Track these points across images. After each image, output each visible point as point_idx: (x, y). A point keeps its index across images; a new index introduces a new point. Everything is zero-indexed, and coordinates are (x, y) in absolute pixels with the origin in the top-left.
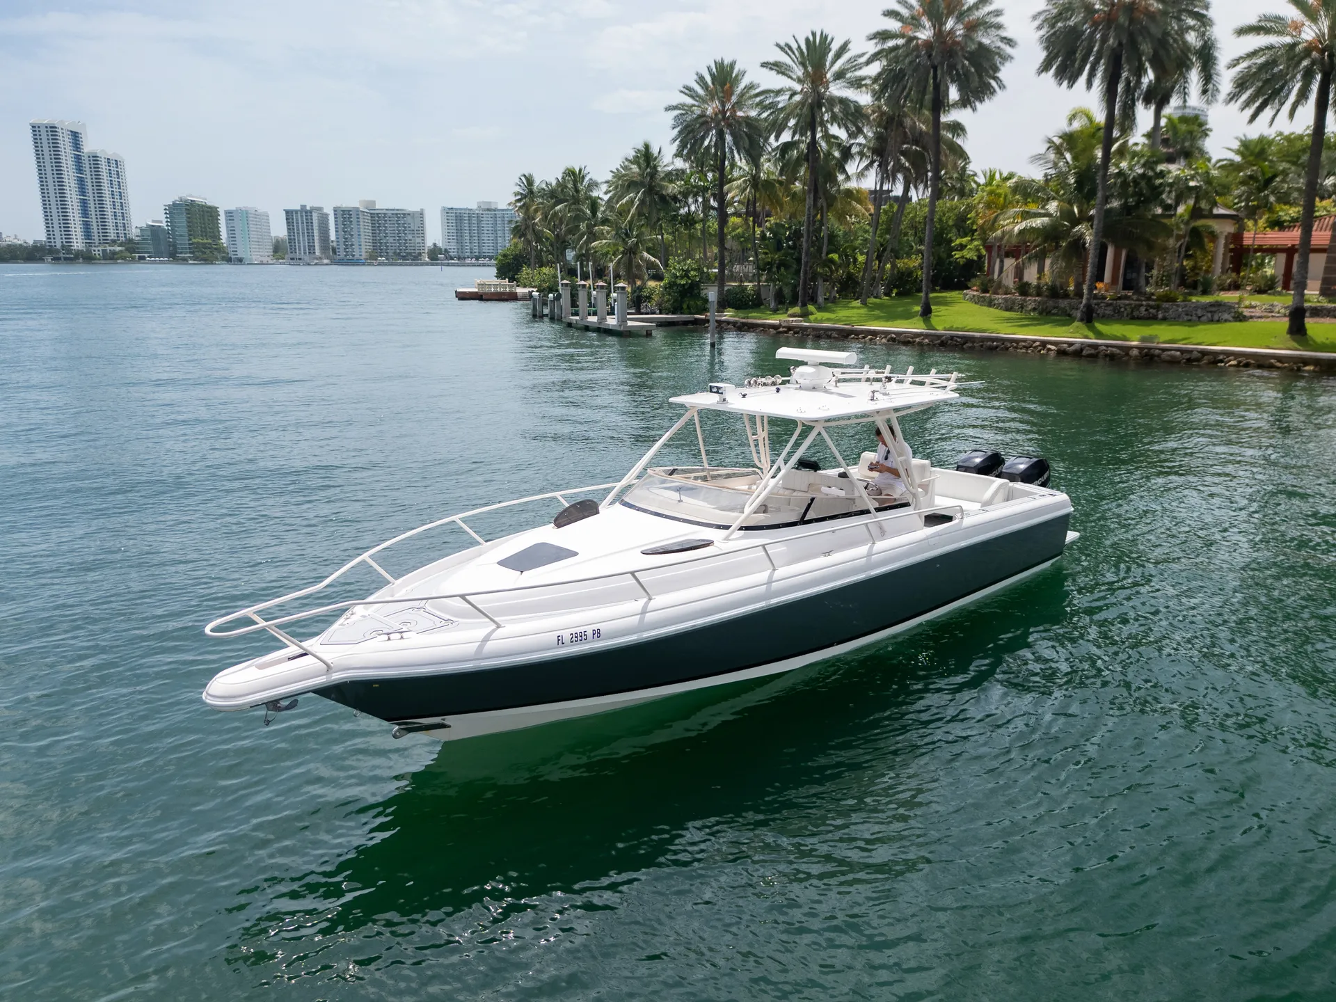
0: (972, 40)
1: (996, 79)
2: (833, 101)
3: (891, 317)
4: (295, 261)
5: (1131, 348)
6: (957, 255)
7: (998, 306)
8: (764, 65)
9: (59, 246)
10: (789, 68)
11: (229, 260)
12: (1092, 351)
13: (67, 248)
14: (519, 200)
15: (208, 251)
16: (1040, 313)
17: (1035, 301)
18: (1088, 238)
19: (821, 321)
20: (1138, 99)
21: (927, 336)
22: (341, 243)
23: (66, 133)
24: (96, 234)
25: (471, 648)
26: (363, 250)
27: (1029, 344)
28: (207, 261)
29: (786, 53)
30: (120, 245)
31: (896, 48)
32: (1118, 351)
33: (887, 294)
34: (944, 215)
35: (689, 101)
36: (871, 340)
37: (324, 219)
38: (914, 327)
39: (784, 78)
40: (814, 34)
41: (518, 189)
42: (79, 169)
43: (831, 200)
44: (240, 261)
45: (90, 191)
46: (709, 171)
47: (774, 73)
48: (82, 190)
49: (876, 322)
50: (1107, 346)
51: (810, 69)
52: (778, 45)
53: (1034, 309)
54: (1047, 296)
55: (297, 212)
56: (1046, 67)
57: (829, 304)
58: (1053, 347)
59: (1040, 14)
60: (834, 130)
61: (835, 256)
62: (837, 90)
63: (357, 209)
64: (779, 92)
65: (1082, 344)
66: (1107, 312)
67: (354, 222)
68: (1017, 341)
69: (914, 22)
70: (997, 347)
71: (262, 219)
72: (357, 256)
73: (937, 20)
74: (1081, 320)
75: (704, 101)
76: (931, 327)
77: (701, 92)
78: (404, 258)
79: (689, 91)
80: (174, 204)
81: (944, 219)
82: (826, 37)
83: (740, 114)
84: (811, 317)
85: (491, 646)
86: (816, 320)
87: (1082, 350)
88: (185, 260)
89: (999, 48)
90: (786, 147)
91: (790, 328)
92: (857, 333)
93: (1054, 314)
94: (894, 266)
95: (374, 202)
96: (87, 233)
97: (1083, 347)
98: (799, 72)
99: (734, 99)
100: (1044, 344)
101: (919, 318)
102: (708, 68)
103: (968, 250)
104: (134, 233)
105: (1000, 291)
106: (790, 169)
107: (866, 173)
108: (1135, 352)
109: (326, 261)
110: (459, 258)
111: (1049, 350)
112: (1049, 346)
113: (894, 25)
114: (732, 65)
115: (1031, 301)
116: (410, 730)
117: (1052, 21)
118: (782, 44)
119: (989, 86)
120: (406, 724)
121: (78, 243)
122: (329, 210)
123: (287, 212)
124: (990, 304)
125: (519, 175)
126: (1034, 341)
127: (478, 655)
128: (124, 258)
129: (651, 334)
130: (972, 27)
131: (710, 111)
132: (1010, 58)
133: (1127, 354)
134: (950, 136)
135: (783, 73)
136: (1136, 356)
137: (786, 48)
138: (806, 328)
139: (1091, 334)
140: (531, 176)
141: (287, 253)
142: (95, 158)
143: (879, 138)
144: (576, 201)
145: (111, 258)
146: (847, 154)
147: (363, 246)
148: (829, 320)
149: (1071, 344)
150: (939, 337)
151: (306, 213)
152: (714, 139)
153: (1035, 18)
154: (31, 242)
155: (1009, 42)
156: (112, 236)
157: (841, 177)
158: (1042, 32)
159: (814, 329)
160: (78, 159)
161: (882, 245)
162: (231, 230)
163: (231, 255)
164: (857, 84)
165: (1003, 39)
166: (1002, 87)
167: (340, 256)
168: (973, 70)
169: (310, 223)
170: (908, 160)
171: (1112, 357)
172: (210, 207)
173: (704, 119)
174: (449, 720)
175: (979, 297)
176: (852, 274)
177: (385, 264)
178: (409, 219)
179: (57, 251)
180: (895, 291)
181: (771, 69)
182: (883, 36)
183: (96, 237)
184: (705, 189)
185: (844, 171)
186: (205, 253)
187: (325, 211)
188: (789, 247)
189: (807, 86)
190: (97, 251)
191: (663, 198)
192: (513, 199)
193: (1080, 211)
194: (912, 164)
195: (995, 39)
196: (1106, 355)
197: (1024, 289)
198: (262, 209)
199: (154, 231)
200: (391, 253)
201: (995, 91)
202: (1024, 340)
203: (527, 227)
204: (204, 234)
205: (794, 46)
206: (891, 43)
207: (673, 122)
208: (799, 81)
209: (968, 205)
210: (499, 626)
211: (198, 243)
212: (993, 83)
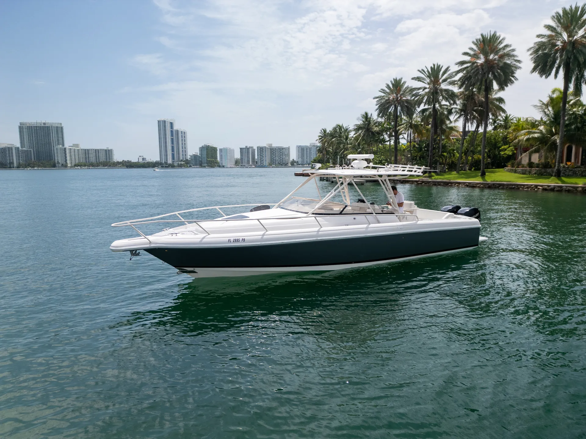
0: (501, 61)
1: (513, 77)
2: (442, 90)
3: (468, 177)
4: (243, 166)
5: (578, 187)
6: (502, 153)
7: (519, 173)
8: (413, 79)
9: (163, 162)
10: (423, 79)
11: (219, 166)
12: (559, 189)
13: (166, 163)
14: (320, 139)
15: (213, 163)
16: (538, 175)
17: (536, 170)
18: (558, 141)
19: (437, 179)
20: (583, 82)
21: (482, 184)
22: (259, 160)
23: (169, 123)
24: (176, 158)
25: (199, 240)
26: (267, 162)
27: (529, 187)
28: (212, 167)
29: (422, 73)
30: (184, 162)
31: (467, 67)
32: (571, 189)
33: (470, 169)
34: (496, 136)
35: (383, 94)
36: (457, 185)
37: (253, 151)
38: (478, 180)
39: (421, 83)
40: (434, 65)
41: (320, 134)
42: (172, 135)
43: (443, 132)
44: (223, 166)
45: (175, 143)
46: (392, 122)
47: (417, 81)
48: (172, 143)
49: (461, 179)
50: (567, 187)
51: (432, 79)
52: (419, 71)
53: (535, 173)
54: (541, 168)
55: (244, 148)
56: (534, 69)
57: (442, 172)
58: (540, 188)
59: (531, 48)
60: (444, 102)
61: (445, 154)
62: (444, 86)
63: (265, 147)
64: (419, 89)
65: (554, 186)
66: (570, 174)
67: (264, 152)
68: (524, 185)
69: (475, 56)
70: (514, 188)
71: (232, 151)
72: (265, 164)
73: (486, 55)
74: (555, 176)
75: (389, 94)
76: (484, 180)
77: (388, 91)
78: (282, 165)
79: (383, 91)
80: (203, 147)
81: (497, 138)
82: (439, 66)
83: (404, 98)
84: (433, 178)
85: (205, 240)
86: (435, 179)
87: (554, 188)
88: (205, 167)
89: (515, 64)
90: (424, 111)
91: (423, 182)
92: (452, 183)
93: (545, 175)
94: (473, 158)
95: (272, 144)
96: (173, 158)
97: (555, 187)
98: (428, 80)
99: (401, 93)
100: (536, 186)
101: (480, 177)
102: (391, 81)
103: (508, 151)
104: (188, 157)
105: (520, 166)
106: (425, 119)
107: (458, 119)
108: (580, 189)
109: (253, 166)
110: (302, 165)
111: (539, 189)
112: (539, 187)
113: (467, 58)
114: (400, 80)
115: (534, 170)
116: (184, 272)
117: (536, 51)
118: (420, 70)
119: (511, 80)
120: (181, 269)
121: (170, 161)
122: (255, 148)
123: (241, 149)
124: (515, 172)
125: (321, 129)
126: (532, 185)
127: (200, 243)
128: (184, 166)
129: (363, 184)
130: (502, 57)
131: (391, 98)
132: (520, 68)
133: (576, 190)
134: (498, 103)
135: (421, 81)
136: (580, 191)
137: (422, 71)
138: (430, 182)
139: (559, 182)
140: (325, 129)
141: (239, 164)
142: (177, 131)
143: (464, 105)
144: (340, 137)
145: (180, 166)
146: (450, 112)
147: (267, 161)
148: (440, 178)
149: (549, 186)
150: (488, 184)
151: (247, 149)
152: (393, 109)
153: (528, 50)
154: (155, 161)
155: (519, 61)
156: (181, 158)
157: (448, 122)
158: (532, 56)
159: (433, 182)
160: (172, 131)
161: (467, 149)
162: (221, 156)
163: (221, 165)
164: (453, 83)
165: (516, 61)
166: (516, 79)
167: (258, 164)
168: (502, 74)
169: (248, 152)
170: (476, 113)
171: (569, 191)
172: (214, 148)
173: (388, 101)
174: (197, 269)
175: (510, 169)
176: (454, 161)
177: (275, 167)
178: (284, 150)
179: (163, 164)
180: (473, 168)
181: (416, 80)
182: (462, 63)
183: (176, 159)
184: (390, 129)
185: (449, 119)
186: (211, 164)
187: (254, 148)
188: (425, 150)
189: (432, 86)
190: (176, 164)
191: (373, 133)
192: (318, 138)
193: (556, 130)
194: (479, 115)
195: (512, 61)
196: (566, 191)
197: (531, 164)
198: (232, 148)
199: (195, 156)
200: (277, 163)
201: (513, 82)
202: (527, 185)
203: (323, 149)
204: (212, 157)
205: (426, 70)
206: (465, 66)
207: (376, 103)
208: (428, 84)
209: (508, 132)
210: (209, 234)
211: (209, 161)
212: (513, 79)
